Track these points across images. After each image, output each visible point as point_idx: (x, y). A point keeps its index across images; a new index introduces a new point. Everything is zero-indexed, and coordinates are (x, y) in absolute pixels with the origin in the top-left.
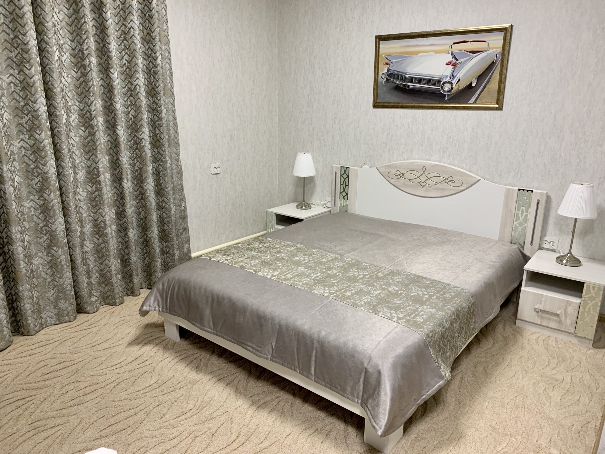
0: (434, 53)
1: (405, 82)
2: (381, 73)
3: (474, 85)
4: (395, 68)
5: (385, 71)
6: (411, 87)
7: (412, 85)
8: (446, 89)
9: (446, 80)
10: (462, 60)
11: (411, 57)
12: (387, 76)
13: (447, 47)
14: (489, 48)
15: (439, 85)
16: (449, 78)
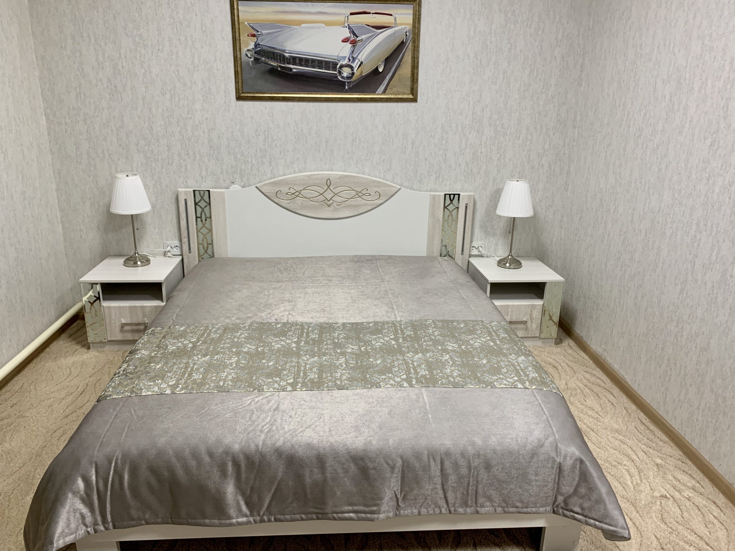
0: (323, 25)
1: (284, 63)
2: (246, 49)
3: (381, 70)
4: (266, 42)
5: (252, 46)
6: (295, 70)
7: (296, 68)
8: (345, 75)
9: (344, 63)
10: (363, 37)
11: (290, 27)
12: (255, 53)
13: (342, 18)
14: (396, 25)
15: (334, 69)
16: (347, 60)
